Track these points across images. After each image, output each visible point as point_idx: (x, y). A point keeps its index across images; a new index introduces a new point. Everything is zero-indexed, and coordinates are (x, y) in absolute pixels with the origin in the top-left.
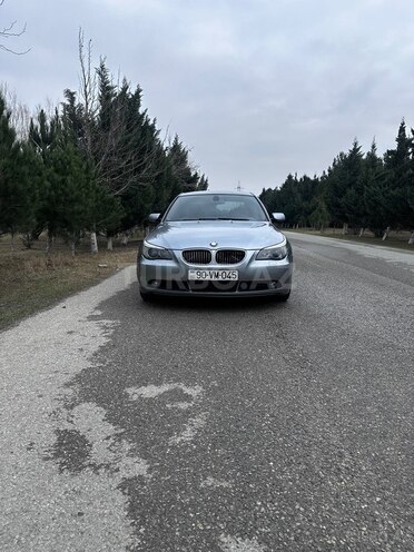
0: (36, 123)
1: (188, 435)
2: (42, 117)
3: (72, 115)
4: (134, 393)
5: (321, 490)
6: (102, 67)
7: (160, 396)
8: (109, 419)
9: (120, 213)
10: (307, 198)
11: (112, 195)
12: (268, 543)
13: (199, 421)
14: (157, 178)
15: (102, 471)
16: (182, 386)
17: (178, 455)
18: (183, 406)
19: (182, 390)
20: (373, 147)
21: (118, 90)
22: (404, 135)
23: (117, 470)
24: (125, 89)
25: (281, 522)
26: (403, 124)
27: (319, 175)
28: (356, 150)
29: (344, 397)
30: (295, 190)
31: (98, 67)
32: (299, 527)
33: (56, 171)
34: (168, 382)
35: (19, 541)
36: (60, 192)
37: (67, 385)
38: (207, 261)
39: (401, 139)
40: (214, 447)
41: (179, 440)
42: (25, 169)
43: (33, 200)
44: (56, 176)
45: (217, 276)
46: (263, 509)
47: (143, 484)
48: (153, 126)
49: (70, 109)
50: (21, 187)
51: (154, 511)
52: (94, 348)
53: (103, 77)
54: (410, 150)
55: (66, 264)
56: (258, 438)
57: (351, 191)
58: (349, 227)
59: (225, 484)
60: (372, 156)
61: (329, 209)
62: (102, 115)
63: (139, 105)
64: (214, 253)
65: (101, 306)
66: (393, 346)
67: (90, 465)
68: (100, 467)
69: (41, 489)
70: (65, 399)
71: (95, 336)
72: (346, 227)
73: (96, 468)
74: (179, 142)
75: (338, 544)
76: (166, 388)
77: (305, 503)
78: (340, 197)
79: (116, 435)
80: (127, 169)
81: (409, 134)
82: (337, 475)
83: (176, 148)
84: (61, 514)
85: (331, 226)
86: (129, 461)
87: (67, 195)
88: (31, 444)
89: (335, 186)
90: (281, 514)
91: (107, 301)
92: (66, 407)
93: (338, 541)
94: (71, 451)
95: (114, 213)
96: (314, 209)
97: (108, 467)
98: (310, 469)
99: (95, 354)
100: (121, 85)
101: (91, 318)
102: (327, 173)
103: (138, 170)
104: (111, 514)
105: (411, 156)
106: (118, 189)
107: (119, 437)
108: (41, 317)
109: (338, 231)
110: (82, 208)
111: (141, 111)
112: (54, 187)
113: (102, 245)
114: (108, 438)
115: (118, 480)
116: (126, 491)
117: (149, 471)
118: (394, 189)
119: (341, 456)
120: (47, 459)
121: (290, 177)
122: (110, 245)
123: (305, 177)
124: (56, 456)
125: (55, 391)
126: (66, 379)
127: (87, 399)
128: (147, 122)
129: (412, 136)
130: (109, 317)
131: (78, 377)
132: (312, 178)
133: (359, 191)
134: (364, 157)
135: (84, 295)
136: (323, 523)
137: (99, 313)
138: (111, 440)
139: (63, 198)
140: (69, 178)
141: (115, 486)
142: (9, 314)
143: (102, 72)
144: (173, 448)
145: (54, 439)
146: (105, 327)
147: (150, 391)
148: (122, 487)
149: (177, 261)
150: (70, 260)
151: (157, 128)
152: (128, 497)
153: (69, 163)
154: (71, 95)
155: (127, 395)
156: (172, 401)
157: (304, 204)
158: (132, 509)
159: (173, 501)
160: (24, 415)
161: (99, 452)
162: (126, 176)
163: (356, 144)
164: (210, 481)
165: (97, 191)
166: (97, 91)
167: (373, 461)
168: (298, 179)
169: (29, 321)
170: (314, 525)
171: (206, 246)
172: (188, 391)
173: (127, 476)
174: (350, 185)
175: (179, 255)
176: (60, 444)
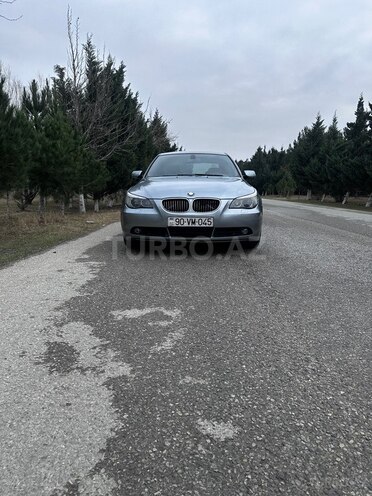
0: (29, 91)
1: (168, 344)
2: (34, 86)
3: (62, 89)
4: (118, 315)
5: (290, 386)
6: (89, 44)
7: (143, 317)
8: (95, 333)
9: (105, 176)
10: (274, 168)
11: (98, 160)
12: (241, 426)
13: (178, 335)
14: (140, 146)
15: (88, 372)
16: (162, 309)
17: (159, 359)
18: (164, 324)
19: (162, 313)
20: (335, 120)
21: (103, 65)
22: (363, 109)
23: (103, 372)
24: (110, 65)
25: (253, 410)
26: (361, 99)
27: (286, 148)
28: (318, 124)
29: (309, 316)
30: (264, 161)
31: (85, 43)
32: (270, 414)
33: (48, 136)
34: (150, 306)
35: (11, 425)
36: (50, 155)
37: (57, 309)
38: (186, 209)
39: (360, 113)
40: (191, 353)
41: (160, 348)
42: (18, 130)
43: (26, 160)
44: (47, 140)
45: (194, 223)
46: (237, 400)
47: (126, 382)
48: (136, 99)
49: (59, 83)
50: (15, 147)
51: (137, 402)
52: (83, 281)
53: (90, 53)
54: (368, 123)
55: (57, 221)
56: (232, 347)
57: (314, 161)
58: (313, 193)
59: (202, 382)
60: (333, 129)
61: (294, 177)
62: (89, 87)
63: (122, 80)
64: (191, 202)
65: (88, 252)
66: (353, 280)
67: (77, 368)
68: (86, 369)
69: (33, 386)
70: (55, 319)
71: (84, 274)
72: (309, 193)
73: (83, 370)
74: (159, 116)
75: (306, 426)
76: (147, 311)
77: (276, 396)
78: (305, 165)
79: (103, 345)
80: (112, 137)
81: (367, 108)
82: (304, 375)
83: (157, 121)
84: (51, 404)
85: (296, 193)
86: (114, 365)
87: (57, 157)
88: (24, 353)
89: (299, 156)
90: (254, 404)
91: (94, 247)
92: (55, 325)
93: (306, 424)
94: (60, 358)
95: (100, 176)
96: (281, 178)
97: (94, 369)
98: (279, 370)
99: (83, 287)
100: (106, 62)
101: (79, 260)
102: (293, 146)
103: (122, 138)
104: (96, 404)
105: (369, 129)
106: (104, 155)
107: (105, 347)
108: (34, 260)
109: (302, 197)
110: (70, 169)
111: (124, 85)
112: (45, 150)
113: (90, 208)
114: (95, 348)
115: (104, 378)
116: (111, 387)
117: (133, 372)
118: (353, 158)
119: (308, 361)
120: (39, 363)
121: (259, 149)
122: (97, 207)
123: (273, 149)
124: (46, 361)
125: (46, 313)
126: (57, 304)
127: (75, 319)
128: (130, 96)
129: (369, 110)
130: (97, 260)
131: (67, 304)
132: (279, 150)
133: (322, 160)
134: (326, 131)
135: (73, 244)
136: (292, 410)
137: (86, 256)
138: (98, 350)
139: (53, 161)
140: (59, 142)
141: (100, 383)
142: (4, 257)
143: (89, 48)
144: (154, 354)
145: (45, 349)
146: (92, 267)
147: (133, 313)
148: (107, 384)
149: (157, 209)
150: (60, 218)
151: (139, 102)
152: (112, 392)
153: (59, 129)
154: (60, 71)
155: (112, 316)
156: (153, 320)
157: (272, 173)
158: (116, 401)
159: (155, 394)
160: (17, 331)
161: (86, 358)
162: (111, 144)
163: (319, 118)
164: (188, 379)
165: (85, 156)
166: (84, 66)
167: (337, 364)
168: (267, 152)
169: (23, 262)
170: (284, 411)
171: (184, 196)
172: (168, 313)
173: (112, 376)
174: (313, 156)
175: (159, 204)
176: (50, 353)
